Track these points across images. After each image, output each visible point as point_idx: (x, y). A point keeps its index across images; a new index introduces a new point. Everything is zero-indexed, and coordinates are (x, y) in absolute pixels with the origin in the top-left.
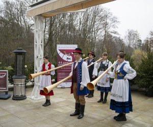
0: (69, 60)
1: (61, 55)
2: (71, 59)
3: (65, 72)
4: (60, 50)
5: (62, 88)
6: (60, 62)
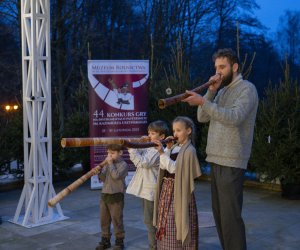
4: (96, 76)
6: (99, 113)
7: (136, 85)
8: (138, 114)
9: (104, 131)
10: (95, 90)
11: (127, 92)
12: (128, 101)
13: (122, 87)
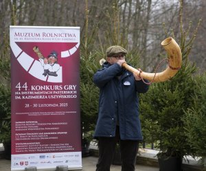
0: (51, 79)
3: (41, 119)
4: (19, 44)
6: (21, 85)
7: (65, 54)
8: (66, 88)
9: (28, 106)
10: (18, 59)
11: (55, 63)
12: (55, 72)
13: (49, 57)
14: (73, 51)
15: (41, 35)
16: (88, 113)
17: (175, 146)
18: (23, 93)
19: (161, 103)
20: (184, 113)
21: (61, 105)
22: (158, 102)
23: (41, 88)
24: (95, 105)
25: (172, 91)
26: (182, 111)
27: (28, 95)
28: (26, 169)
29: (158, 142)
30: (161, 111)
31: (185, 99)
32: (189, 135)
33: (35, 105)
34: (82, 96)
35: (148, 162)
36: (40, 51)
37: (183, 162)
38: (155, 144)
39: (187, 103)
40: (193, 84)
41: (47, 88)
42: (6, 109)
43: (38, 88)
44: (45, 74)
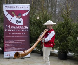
1: (9, 17)
2: (22, 22)
3: (15, 39)
4: (7, 11)
5: (9, 58)
6: (8, 26)
7: (24, 15)
8: (24, 27)
9: (10, 34)
10: (6, 16)
11: (20, 18)
12: (20, 21)
13: (18, 16)
14: (27, 13)
15: (15, 7)
16: (32, 37)
17: (64, 49)
18: (8, 29)
19: (59, 33)
20: (68, 37)
21: (23, 34)
22: (58, 33)
23: (15, 27)
24: (35, 34)
25: (64, 29)
26: (67, 36)
27: (10, 30)
28: (9, 57)
29: (58, 47)
30: (59, 36)
31: (68, 32)
32: (69, 45)
33: (13, 34)
34: (30, 30)
35: (54, 55)
36: (15, 13)
37: (67, 55)
38: (57, 48)
39: (69, 33)
40: (71, 26)
41: (17, 27)
42: (2, 35)
43: (14, 27)
44: (16, 22)
